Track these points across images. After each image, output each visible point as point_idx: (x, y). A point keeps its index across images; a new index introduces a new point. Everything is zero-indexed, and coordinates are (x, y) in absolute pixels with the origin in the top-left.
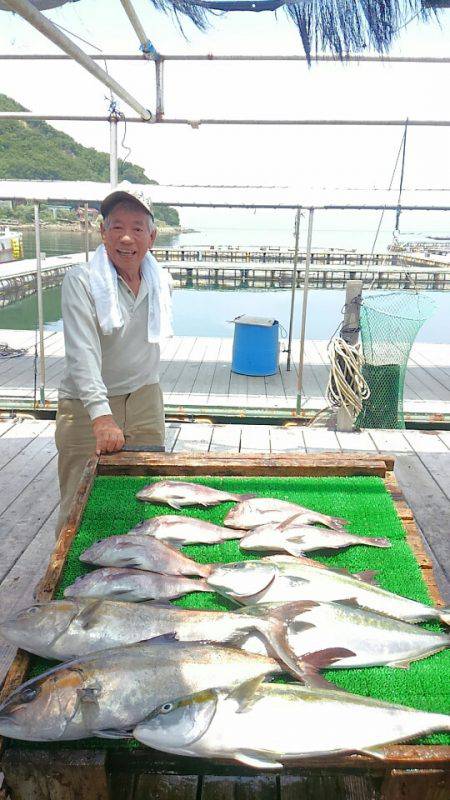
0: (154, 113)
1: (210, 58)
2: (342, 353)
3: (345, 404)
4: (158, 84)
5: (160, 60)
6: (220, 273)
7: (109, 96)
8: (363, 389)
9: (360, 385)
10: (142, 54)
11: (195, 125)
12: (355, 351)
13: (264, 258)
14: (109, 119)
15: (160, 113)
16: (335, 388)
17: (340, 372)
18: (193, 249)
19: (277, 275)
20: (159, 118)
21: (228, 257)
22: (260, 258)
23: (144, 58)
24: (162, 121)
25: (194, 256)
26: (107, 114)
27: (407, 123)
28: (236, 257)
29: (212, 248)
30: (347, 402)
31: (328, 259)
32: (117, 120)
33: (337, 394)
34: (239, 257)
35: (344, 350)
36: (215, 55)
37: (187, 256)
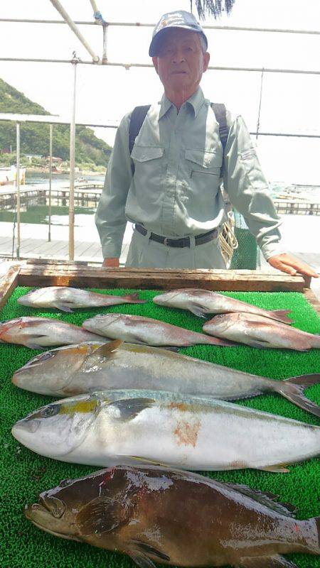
0: (101, 59)
1: (138, 25)
5: (105, 25)
8: (234, 242)
9: (232, 239)
10: (94, 20)
11: (127, 67)
12: (229, 217)
14: (72, 62)
15: (105, 59)
20: (104, 62)
23: (95, 23)
24: (106, 64)
26: (71, 59)
27: (263, 70)
32: (76, 62)
36: (141, 23)
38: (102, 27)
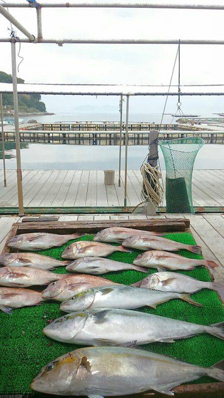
0: (36, 36)
1: (68, 6)
2: (149, 172)
3: (151, 200)
4: (38, 21)
5: (39, 7)
6: (81, 135)
7: (10, 28)
10: (28, 3)
11: (60, 43)
12: (156, 170)
13: (105, 128)
14: (10, 41)
15: (40, 36)
16: (145, 191)
17: (148, 182)
18: (66, 123)
19: (112, 136)
20: (40, 40)
21: (86, 127)
22: (103, 128)
23: (30, 6)
24: (41, 42)
25: (67, 127)
26: (9, 38)
27: (179, 42)
28: (90, 127)
29: (77, 122)
30: (152, 199)
31: (140, 128)
32: (15, 42)
33: (147, 194)
34: (92, 127)
35: (150, 170)
37: (63, 127)
38: (35, 9)
